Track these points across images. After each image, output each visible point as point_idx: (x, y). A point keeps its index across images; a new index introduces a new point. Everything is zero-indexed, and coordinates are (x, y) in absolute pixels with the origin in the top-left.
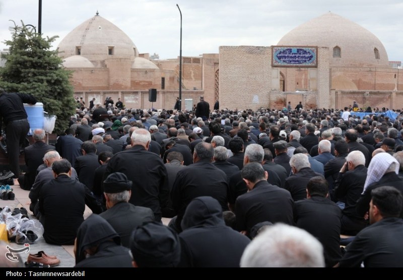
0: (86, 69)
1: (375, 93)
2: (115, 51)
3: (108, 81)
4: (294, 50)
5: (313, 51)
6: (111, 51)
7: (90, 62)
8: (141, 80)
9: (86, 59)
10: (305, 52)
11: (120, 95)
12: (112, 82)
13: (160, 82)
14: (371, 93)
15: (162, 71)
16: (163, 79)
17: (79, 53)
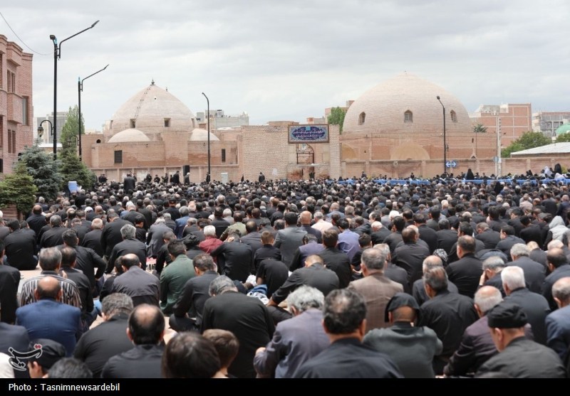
0: (141, 143)
1: (404, 162)
2: (172, 123)
3: (165, 154)
4: (308, 128)
5: (325, 128)
6: (167, 123)
7: (145, 136)
8: (199, 152)
9: (141, 133)
10: (318, 129)
11: (165, 171)
12: (168, 157)
13: (221, 154)
14: (400, 162)
15: (222, 142)
16: (224, 151)
17: (133, 126)
